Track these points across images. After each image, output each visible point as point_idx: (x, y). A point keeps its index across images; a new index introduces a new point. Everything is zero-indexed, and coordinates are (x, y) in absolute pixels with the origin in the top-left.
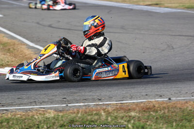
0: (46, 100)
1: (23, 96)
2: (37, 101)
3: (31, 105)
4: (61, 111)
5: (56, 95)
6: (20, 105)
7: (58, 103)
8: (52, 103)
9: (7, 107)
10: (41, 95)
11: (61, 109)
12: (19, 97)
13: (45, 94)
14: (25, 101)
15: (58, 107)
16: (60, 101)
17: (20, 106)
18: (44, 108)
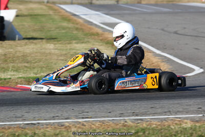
0: (181, 110)
1: (156, 105)
2: (171, 110)
3: (165, 115)
4: (197, 121)
5: (190, 105)
6: (154, 114)
7: (193, 113)
8: (187, 113)
9: (141, 116)
10: (174, 104)
11: (197, 119)
12: (152, 106)
13: (178, 104)
14: (159, 111)
15: (194, 117)
16: (196, 110)
17: (154, 116)
18: (180, 118)
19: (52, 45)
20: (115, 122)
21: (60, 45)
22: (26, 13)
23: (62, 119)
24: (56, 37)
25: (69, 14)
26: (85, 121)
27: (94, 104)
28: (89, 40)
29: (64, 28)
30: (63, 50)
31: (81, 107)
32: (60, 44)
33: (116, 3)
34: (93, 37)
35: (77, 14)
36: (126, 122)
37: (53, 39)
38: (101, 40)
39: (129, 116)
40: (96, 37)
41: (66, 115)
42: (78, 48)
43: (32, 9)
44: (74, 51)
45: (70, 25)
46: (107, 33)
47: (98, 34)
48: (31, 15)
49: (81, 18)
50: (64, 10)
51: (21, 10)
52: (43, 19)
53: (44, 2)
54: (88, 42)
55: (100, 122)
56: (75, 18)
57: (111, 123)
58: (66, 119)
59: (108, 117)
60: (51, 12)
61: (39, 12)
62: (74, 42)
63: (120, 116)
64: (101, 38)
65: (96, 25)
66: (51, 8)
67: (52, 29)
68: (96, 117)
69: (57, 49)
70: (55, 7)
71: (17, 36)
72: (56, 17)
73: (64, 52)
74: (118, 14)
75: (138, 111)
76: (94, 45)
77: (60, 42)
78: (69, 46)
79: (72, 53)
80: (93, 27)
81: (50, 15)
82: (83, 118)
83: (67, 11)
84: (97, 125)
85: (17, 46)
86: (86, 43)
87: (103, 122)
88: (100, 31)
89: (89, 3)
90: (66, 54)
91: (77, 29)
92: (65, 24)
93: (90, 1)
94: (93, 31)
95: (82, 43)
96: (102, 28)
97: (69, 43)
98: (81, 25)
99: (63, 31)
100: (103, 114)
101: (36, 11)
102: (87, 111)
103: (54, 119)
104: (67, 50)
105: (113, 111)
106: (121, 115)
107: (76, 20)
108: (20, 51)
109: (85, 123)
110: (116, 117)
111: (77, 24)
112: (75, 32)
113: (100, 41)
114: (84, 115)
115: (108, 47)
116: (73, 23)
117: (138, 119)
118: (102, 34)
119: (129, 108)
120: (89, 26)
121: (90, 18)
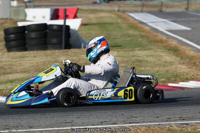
19: (116, 52)
20: (161, 126)
21: (123, 53)
22: (94, 22)
23: (110, 124)
24: (120, 45)
25: (137, 22)
26: (132, 126)
27: (145, 109)
28: (152, 47)
29: (129, 36)
30: (125, 57)
31: (131, 112)
32: (124, 51)
33: (185, 11)
34: (157, 44)
35: (145, 21)
36: (171, 126)
37: (117, 46)
38: (164, 47)
39: (176, 121)
40: (160, 44)
41: (114, 120)
42: (140, 55)
43: (101, 18)
44: (136, 58)
45: (136, 33)
46: (171, 40)
47: (162, 41)
48: (100, 24)
49: (148, 26)
50: (133, 18)
51: (90, 19)
52: (111, 28)
53: (114, 11)
54: (151, 49)
55: (146, 127)
56: (142, 26)
57: (157, 127)
58: (114, 124)
59: (155, 122)
60: (119, 21)
61: (108, 20)
62: (137, 49)
63: (167, 121)
64: (164, 45)
65: (161, 32)
66: (120, 17)
67: (118, 37)
68: (143, 122)
69: (119, 56)
70: (124, 15)
71: (83, 44)
72: (124, 25)
73: (126, 60)
74: (185, 21)
75: (185, 116)
76: (156, 51)
77: (123, 50)
78: (131, 53)
79: (133, 60)
80: (159, 34)
81: (118, 23)
82: (130, 123)
83: (135, 19)
84: (143, 130)
85: (82, 54)
86: (148, 50)
87: (149, 127)
88: (164, 38)
89: (159, 11)
90: (127, 61)
91: (142, 37)
92: (131, 32)
93: (160, 9)
94: (157, 38)
95: (145, 50)
96: (167, 35)
97: (132, 51)
98: (147, 33)
99: (129, 39)
100: (151, 119)
101: (104, 20)
102: (136, 116)
103: (102, 125)
104: (129, 56)
105: (161, 116)
106: (169, 119)
107: (142, 28)
108: (83, 59)
109: (131, 128)
110: (162, 121)
111: (143, 32)
112: (140, 40)
113: (162, 48)
114: (131, 120)
115: (170, 54)
116: (139, 31)
117: (183, 124)
118: (166, 41)
119: (178, 113)
120: (155, 33)
121: (157, 25)
